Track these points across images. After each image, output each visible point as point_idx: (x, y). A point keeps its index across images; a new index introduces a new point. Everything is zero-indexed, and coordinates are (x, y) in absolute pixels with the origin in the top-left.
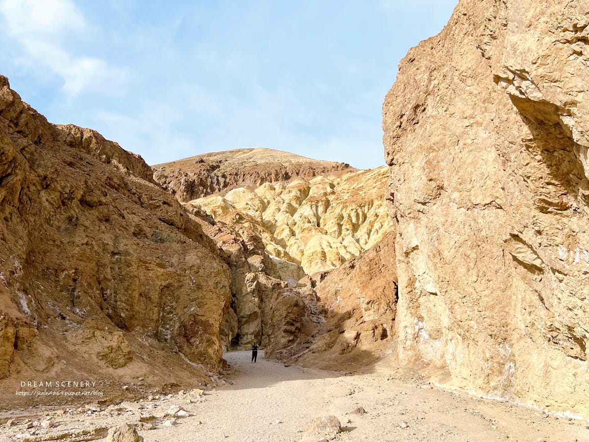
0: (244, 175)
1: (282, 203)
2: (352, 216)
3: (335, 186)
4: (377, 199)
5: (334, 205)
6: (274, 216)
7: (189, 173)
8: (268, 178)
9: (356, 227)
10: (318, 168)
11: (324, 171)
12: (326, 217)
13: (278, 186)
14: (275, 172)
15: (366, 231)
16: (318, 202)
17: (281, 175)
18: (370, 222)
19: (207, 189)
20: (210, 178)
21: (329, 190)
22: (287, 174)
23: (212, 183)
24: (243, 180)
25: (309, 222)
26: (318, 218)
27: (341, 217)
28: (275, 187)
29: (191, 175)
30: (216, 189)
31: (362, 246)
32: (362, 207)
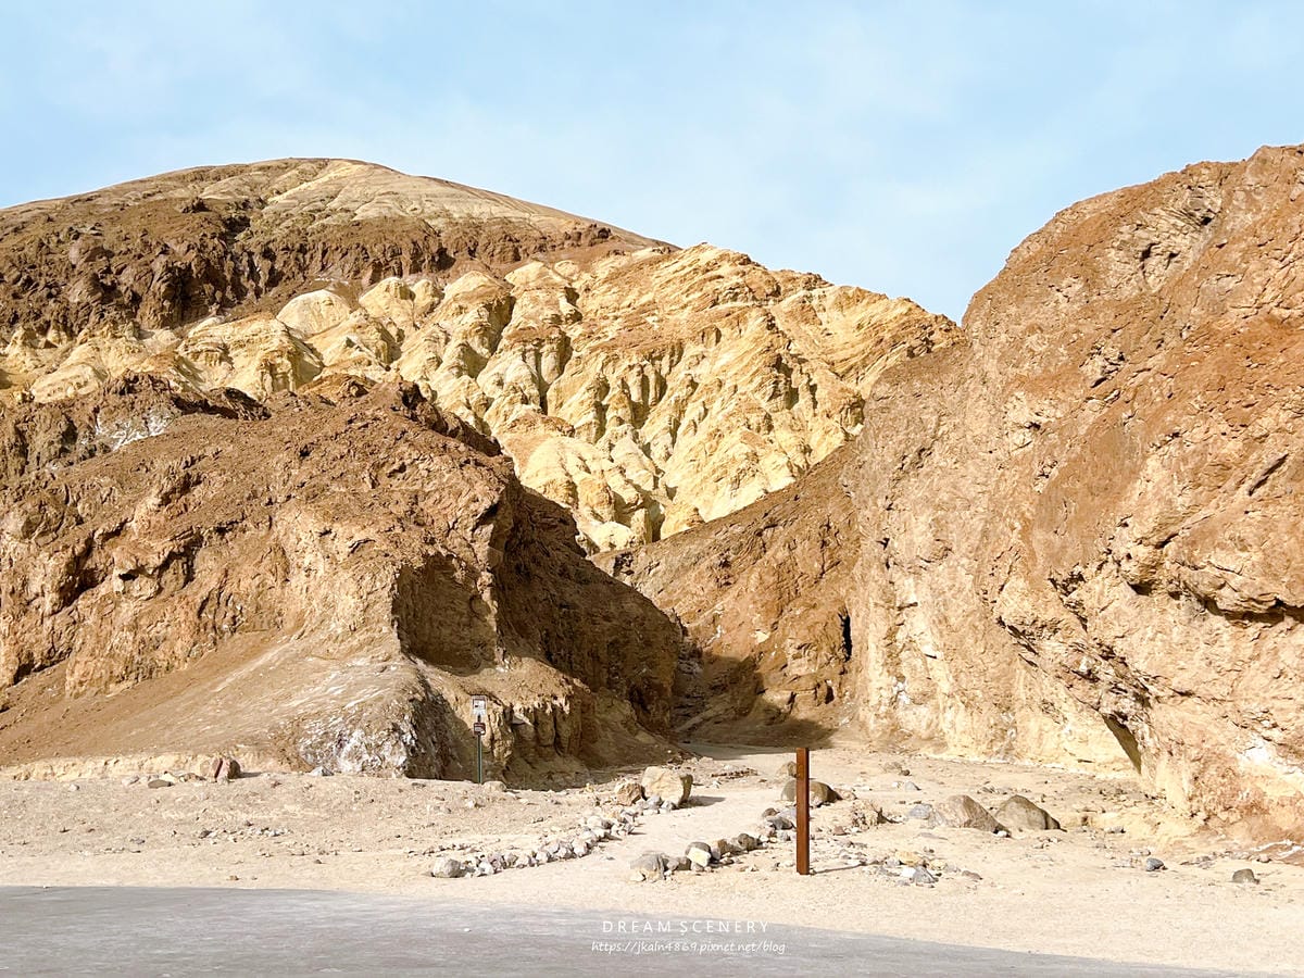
0: (324, 253)
1: (443, 341)
2: (629, 383)
3: (578, 296)
4: (693, 339)
5: (584, 352)
6: (428, 380)
7: (171, 244)
8: (392, 264)
9: (641, 413)
10: (527, 237)
11: (544, 246)
12: (562, 384)
13: (420, 286)
14: (412, 246)
15: (667, 424)
16: (540, 343)
17: (427, 257)
18: (676, 401)
19: (224, 291)
20: (232, 259)
21: (565, 308)
22: (442, 252)
23: (237, 273)
24: (323, 267)
25: (525, 401)
26: (543, 387)
27: (603, 388)
28: (413, 289)
29: (177, 249)
30: (247, 290)
31: (657, 463)
32: (657, 358)
